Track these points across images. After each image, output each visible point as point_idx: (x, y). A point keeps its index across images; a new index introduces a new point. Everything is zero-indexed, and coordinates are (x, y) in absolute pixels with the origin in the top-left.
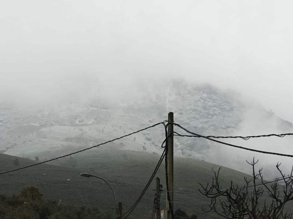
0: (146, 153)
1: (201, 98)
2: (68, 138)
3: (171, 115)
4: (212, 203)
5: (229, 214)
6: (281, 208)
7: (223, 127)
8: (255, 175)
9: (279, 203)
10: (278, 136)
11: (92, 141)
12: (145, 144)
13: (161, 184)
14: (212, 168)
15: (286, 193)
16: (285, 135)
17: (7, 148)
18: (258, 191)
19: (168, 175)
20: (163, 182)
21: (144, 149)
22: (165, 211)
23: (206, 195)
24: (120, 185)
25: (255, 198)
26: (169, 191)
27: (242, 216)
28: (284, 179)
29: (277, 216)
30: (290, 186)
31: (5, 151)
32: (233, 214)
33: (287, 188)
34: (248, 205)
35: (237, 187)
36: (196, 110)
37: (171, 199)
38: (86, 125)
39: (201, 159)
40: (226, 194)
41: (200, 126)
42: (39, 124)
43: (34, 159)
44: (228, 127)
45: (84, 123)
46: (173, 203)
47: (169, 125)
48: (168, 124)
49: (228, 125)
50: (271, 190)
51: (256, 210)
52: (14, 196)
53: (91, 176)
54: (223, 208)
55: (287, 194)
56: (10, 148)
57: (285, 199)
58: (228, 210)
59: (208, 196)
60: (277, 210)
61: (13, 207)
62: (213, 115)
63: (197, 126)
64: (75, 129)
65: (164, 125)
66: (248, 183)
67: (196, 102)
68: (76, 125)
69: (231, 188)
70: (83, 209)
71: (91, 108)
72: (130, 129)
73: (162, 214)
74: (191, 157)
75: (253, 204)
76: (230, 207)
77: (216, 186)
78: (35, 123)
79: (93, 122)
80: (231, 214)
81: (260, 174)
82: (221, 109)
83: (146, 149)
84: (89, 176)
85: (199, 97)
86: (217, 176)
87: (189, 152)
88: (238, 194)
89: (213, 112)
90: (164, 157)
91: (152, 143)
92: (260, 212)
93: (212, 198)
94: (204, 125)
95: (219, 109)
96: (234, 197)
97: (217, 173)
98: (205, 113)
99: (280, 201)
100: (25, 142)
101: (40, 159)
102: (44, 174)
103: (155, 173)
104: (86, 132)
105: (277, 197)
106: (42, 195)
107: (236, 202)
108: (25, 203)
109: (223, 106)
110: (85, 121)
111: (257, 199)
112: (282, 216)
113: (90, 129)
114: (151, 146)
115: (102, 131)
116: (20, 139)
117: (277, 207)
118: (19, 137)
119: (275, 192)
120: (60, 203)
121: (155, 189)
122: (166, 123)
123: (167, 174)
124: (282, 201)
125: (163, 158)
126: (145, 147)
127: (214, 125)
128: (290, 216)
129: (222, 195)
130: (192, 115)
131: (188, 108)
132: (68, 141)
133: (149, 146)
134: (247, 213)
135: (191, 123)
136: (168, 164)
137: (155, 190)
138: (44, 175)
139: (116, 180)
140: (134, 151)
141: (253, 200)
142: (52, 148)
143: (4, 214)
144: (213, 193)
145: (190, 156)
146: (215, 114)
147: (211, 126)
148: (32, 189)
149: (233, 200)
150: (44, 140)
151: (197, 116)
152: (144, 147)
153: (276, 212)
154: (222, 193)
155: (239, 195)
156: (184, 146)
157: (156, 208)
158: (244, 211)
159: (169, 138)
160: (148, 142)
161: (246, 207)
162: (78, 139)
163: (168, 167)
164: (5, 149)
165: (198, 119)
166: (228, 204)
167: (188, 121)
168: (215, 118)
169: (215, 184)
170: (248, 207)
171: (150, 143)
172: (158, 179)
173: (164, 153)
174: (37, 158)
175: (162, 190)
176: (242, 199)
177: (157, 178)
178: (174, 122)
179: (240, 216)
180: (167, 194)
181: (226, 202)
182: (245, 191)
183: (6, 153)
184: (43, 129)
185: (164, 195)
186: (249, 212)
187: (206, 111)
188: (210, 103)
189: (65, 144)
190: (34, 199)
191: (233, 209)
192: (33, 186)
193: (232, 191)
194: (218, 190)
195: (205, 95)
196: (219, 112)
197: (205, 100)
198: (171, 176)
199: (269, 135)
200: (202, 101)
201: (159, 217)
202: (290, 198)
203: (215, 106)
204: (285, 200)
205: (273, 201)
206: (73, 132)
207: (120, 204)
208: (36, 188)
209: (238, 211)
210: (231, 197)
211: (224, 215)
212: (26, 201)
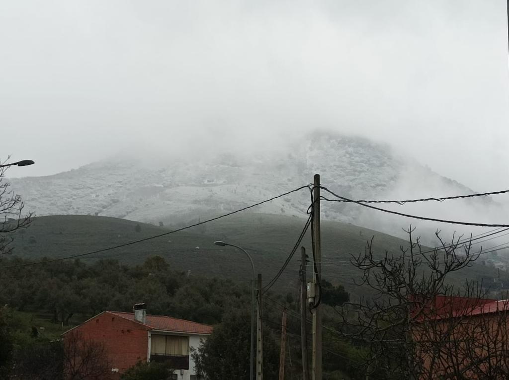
0: (285, 216)
1: (347, 153)
2: (196, 201)
3: (317, 177)
4: (365, 275)
5: (384, 287)
6: (441, 279)
7: (372, 185)
8: (412, 244)
9: (439, 274)
10: (437, 200)
11: (223, 203)
12: (283, 205)
13: (306, 254)
14: (361, 232)
15: (446, 264)
16: (445, 198)
17: (128, 213)
18: (415, 262)
19: (315, 244)
20: (309, 252)
21: (282, 211)
22: (312, 284)
23: (358, 266)
24: (256, 252)
25: (412, 269)
26: (316, 262)
27: (398, 289)
28: (445, 248)
29: (436, 289)
30: (451, 256)
31: (125, 216)
32: (388, 287)
33: (447, 257)
34: (404, 277)
35: (393, 257)
36: (341, 167)
37: (318, 270)
38: (215, 185)
39: (348, 222)
40: (380, 265)
41: (346, 184)
42: (163, 185)
43: (158, 225)
44: (378, 185)
45: (213, 183)
46: (320, 275)
47: (315, 189)
48: (313, 188)
49: (378, 182)
50: (431, 260)
51: (414, 282)
52: (137, 267)
53: (227, 244)
54: (377, 280)
55: (448, 265)
56: (130, 212)
57: (446, 269)
58: (382, 283)
59: (361, 267)
60: (437, 282)
61: (137, 279)
62: (360, 172)
63: (343, 185)
64: (203, 189)
65: (310, 189)
66: (404, 253)
67: (340, 157)
68: (205, 185)
69: (386, 259)
70: (215, 280)
71: (221, 166)
72: (266, 189)
73: (308, 287)
74: (336, 220)
75: (410, 276)
76: (385, 279)
77: (369, 256)
78: (158, 183)
79: (225, 182)
80: (385, 286)
81: (418, 243)
82: (370, 164)
83: (284, 212)
84: (224, 245)
85: (344, 151)
86: (370, 245)
87: (334, 214)
88: (393, 265)
89: (361, 168)
90: (309, 223)
91: (291, 205)
92: (418, 284)
93: (366, 269)
94: (351, 183)
95: (367, 165)
96: (389, 268)
97: (370, 242)
98: (351, 169)
99: (441, 273)
100: (147, 205)
101: (164, 224)
102: (170, 241)
103: (299, 241)
104: (216, 193)
105: (437, 267)
106: (168, 265)
107: (391, 273)
108: (150, 274)
109: (372, 161)
110: (215, 180)
111: (414, 269)
112: (443, 288)
113: (221, 190)
114: (290, 208)
115: (234, 192)
116: (141, 202)
117: (436, 278)
118: (141, 200)
119: (435, 263)
120: (189, 275)
121: (301, 259)
122: (312, 187)
123: (313, 243)
124: (443, 272)
125: (308, 225)
126: (284, 210)
127: (362, 183)
128: (451, 289)
129: (376, 266)
130: (336, 172)
131: (332, 164)
132: (196, 203)
133: (288, 208)
134: (404, 285)
135: (335, 181)
136: (315, 232)
137: (301, 261)
138: (170, 243)
139: (251, 247)
140: (271, 214)
141: (410, 270)
142: (177, 212)
143: (127, 288)
144: (366, 264)
145: (334, 218)
146: (363, 171)
147: (359, 184)
148: (158, 259)
149: (388, 271)
150: (168, 202)
151: (342, 173)
152: (282, 209)
153: (436, 284)
154: (376, 264)
155: (395, 266)
156: (328, 208)
157: (301, 281)
158: (401, 284)
159: (315, 203)
160: (286, 204)
161: (402, 279)
162: (207, 201)
163: (315, 235)
164: (126, 214)
165: (343, 176)
166: (383, 276)
167: (332, 179)
168: (363, 175)
169: (368, 253)
170: (404, 279)
171: (289, 205)
172: (303, 249)
173: (310, 220)
174: (161, 223)
175: (309, 261)
176: (398, 271)
177: (303, 247)
178: (320, 186)
179: (396, 289)
180: (313, 266)
181: (381, 275)
182: (400, 262)
183: (127, 218)
184: (167, 191)
185: (310, 265)
186: (407, 285)
187: (352, 167)
188: (357, 158)
189: (193, 207)
190: (160, 271)
191: (388, 281)
192: (158, 256)
193: (386, 262)
194: (371, 261)
195: (350, 150)
196: (367, 168)
197: (351, 154)
198: (318, 245)
199: (427, 200)
200: (348, 156)
201: (305, 290)
202: (451, 269)
203: (362, 162)
204: (446, 271)
205: (433, 272)
206: (202, 193)
207: (260, 276)
208: (162, 257)
209: (394, 284)
210: (386, 268)
211: (377, 287)
212: (151, 273)
